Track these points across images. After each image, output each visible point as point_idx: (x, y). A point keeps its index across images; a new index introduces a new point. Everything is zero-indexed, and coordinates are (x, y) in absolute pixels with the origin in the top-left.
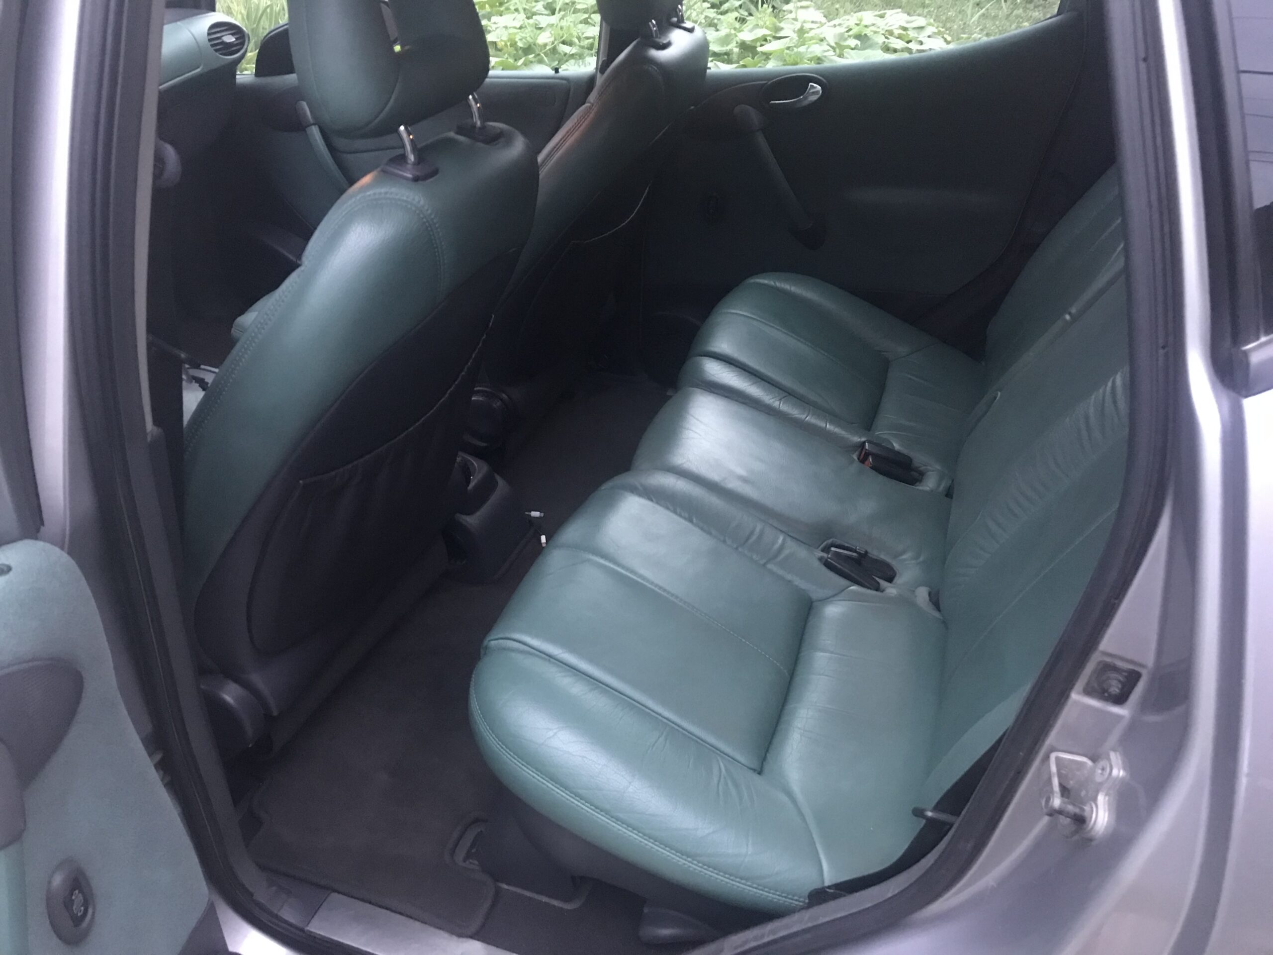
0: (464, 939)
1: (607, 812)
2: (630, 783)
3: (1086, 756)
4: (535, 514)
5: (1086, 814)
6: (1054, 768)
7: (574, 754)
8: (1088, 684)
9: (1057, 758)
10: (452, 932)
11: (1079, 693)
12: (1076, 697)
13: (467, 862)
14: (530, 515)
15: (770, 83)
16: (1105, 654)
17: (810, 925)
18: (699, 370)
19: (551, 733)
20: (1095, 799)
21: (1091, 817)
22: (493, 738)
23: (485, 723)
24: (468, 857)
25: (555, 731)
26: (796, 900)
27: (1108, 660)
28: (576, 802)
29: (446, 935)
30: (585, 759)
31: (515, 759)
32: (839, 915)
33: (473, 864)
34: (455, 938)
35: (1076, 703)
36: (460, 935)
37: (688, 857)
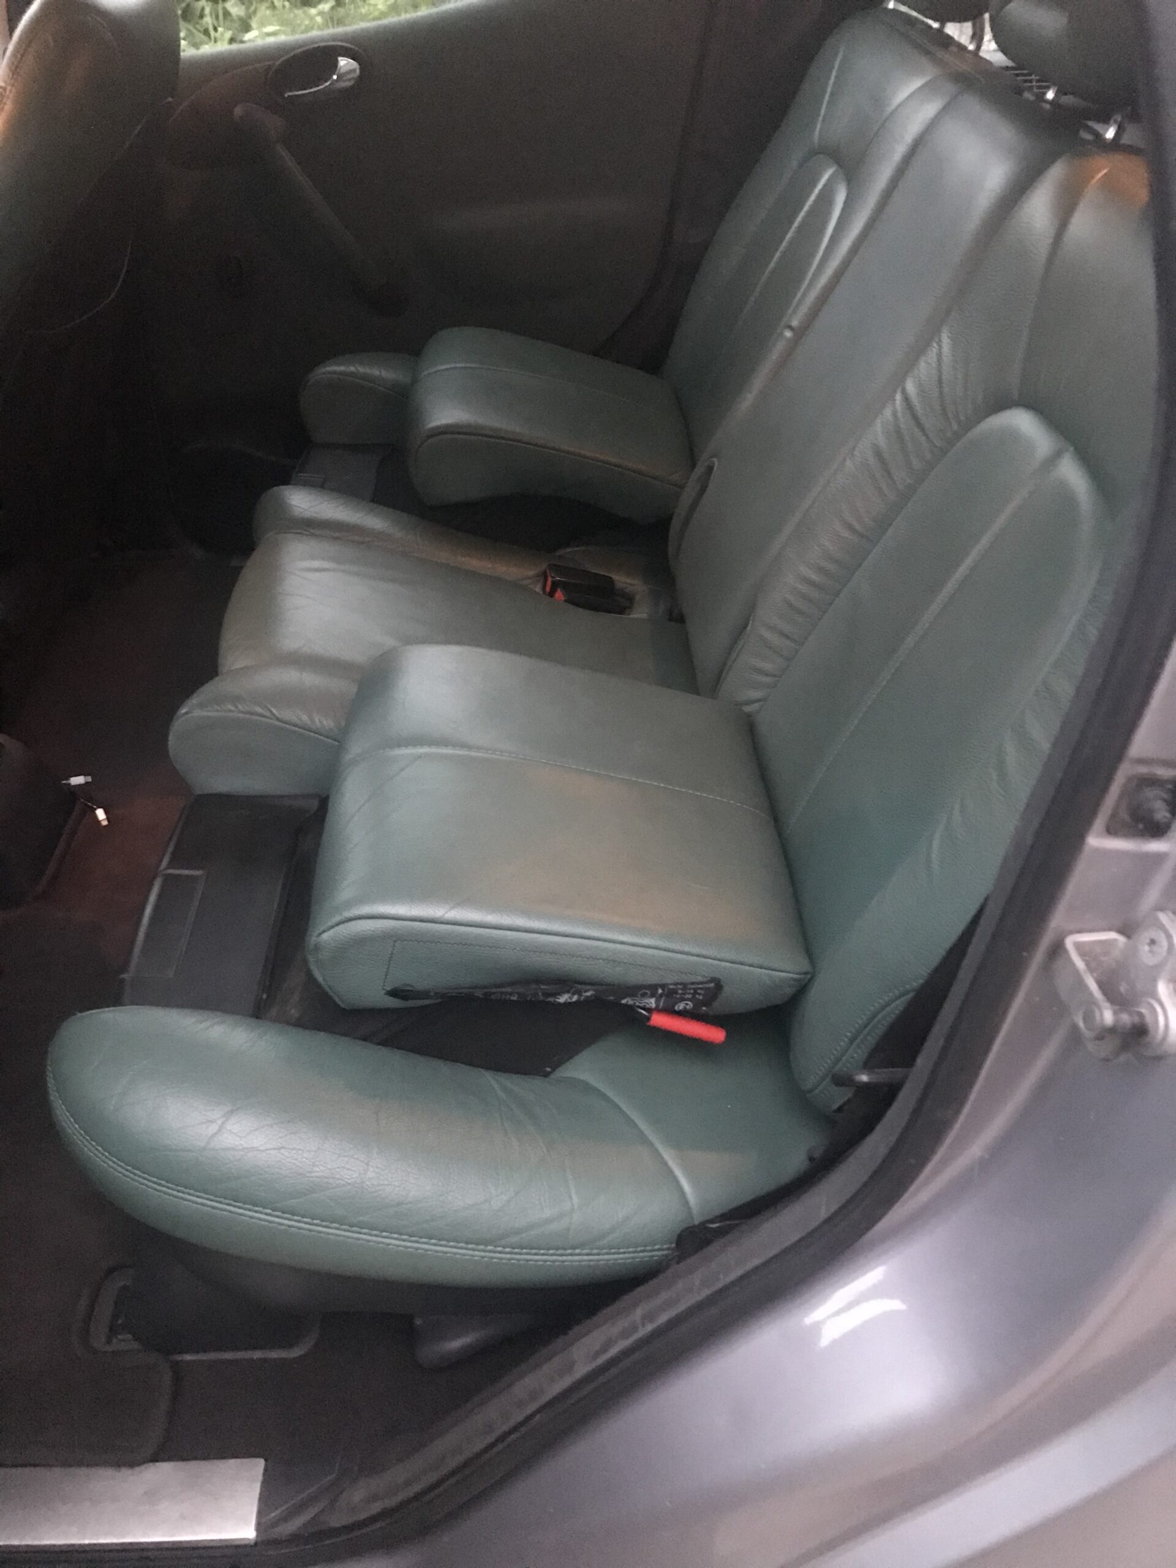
0: (143, 1467)
1: (340, 1221)
2: (367, 1164)
3: (1110, 930)
4: (77, 780)
5: (1149, 1019)
6: (1080, 964)
7: (262, 1148)
8: (1114, 816)
9: (1078, 946)
10: (118, 1464)
11: (1099, 835)
12: (1096, 841)
13: (115, 1341)
14: (69, 784)
15: (278, 63)
16: (1141, 761)
17: (707, 1292)
18: (282, 506)
19: (214, 1128)
20: (1154, 995)
21: (1156, 1021)
22: (114, 1162)
23: (94, 1143)
24: (113, 1331)
25: (219, 1122)
26: (659, 1250)
27: (1143, 770)
28: (286, 1222)
29: (109, 1472)
30: (282, 1151)
31: (163, 1186)
32: (749, 1266)
33: (125, 1342)
34: (125, 1472)
35: (1097, 850)
36: (132, 1464)
37: (486, 1246)
